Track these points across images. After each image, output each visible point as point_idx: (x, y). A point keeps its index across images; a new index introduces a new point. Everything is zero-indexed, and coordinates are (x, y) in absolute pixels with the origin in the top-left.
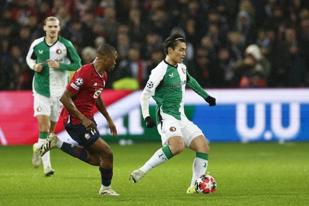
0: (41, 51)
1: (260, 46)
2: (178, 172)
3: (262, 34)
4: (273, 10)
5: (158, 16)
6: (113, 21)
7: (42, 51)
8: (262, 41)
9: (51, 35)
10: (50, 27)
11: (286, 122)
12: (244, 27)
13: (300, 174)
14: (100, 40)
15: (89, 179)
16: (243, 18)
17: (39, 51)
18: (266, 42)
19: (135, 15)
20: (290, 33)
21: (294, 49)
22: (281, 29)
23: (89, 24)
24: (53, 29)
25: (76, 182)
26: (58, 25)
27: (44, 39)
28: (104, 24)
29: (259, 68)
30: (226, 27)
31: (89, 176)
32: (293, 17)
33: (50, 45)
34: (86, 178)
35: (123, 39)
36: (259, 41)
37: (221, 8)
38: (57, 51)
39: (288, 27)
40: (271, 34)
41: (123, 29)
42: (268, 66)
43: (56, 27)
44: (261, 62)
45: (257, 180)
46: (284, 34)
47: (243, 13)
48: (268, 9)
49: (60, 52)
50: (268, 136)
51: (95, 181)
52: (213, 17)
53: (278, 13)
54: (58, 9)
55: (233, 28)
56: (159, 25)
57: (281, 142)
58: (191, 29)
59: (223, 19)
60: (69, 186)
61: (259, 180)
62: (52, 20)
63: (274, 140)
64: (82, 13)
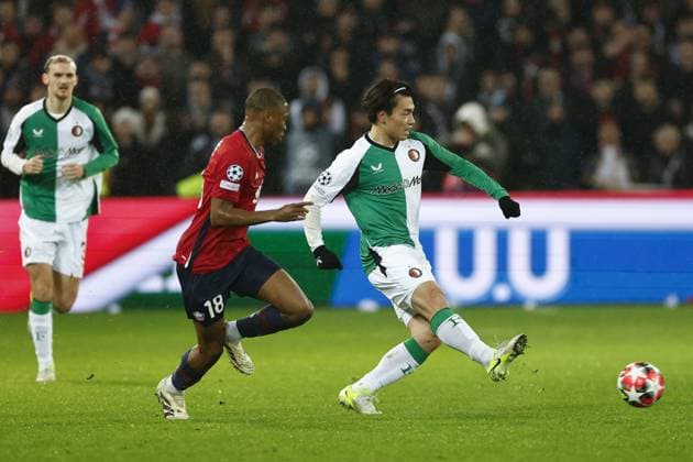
0: (38, 130)
1: (486, 107)
2: (313, 369)
3: (489, 81)
4: (513, 30)
5: (273, 43)
6: (177, 53)
7: (41, 131)
8: (490, 94)
9: (60, 94)
10: (58, 75)
11: (539, 266)
12: (453, 66)
13: (569, 373)
14: (149, 94)
15: (127, 384)
16: (451, 46)
17: (35, 131)
18: (498, 97)
19: (223, 42)
20: (549, 78)
21: (556, 112)
22: (531, 70)
23: (128, 61)
24: (63, 80)
25: (98, 391)
26: (74, 72)
27: (45, 102)
28: (158, 60)
29: (483, 151)
30: (414, 66)
31: (125, 379)
32: (555, 45)
33: (57, 116)
34: (120, 383)
35: (199, 93)
36: (484, 96)
37: (404, 26)
38: (74, 131)
39: (544, 65)
40: (509, 80)
41: (198, 69)
42: (502, 147)
43: (70, 75)
44: (487, 139)
45: (479, 387)
46: (535, 82)
47: (451, 38)
48: (504, 28)
49: (79, 131)
50: (502, 293)
51: (139, 388)
52: (388, 45)
53: (524, 35)
54: (61, 29)
55: (429, 69)
56: (274, 61)
57: (530, 306)
58: (340, 70)
59: (409, 48)
60: (83, 398)
61: (483, 385)
62: (60, 60)
63: (516, 302)
64: (112, 37)
